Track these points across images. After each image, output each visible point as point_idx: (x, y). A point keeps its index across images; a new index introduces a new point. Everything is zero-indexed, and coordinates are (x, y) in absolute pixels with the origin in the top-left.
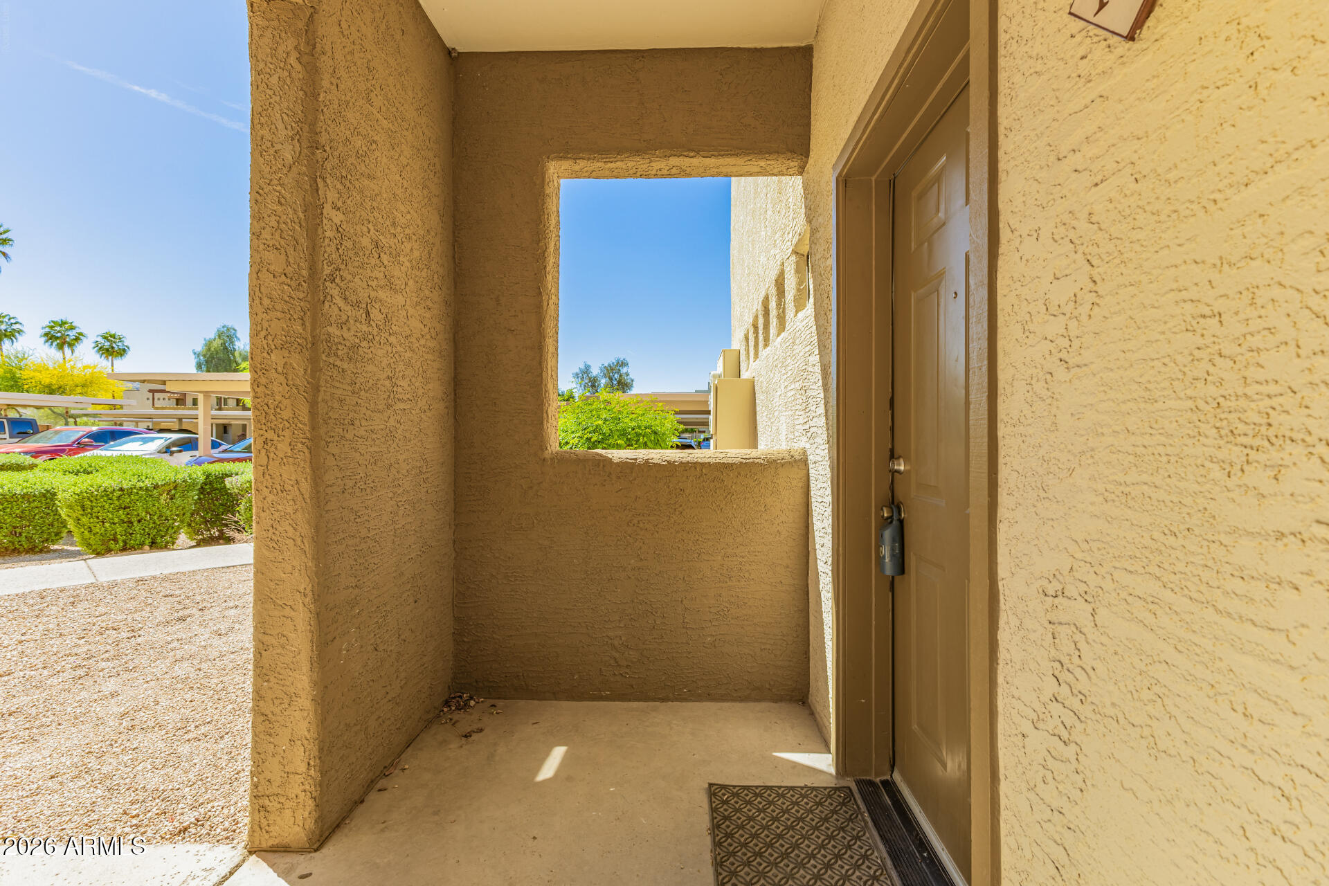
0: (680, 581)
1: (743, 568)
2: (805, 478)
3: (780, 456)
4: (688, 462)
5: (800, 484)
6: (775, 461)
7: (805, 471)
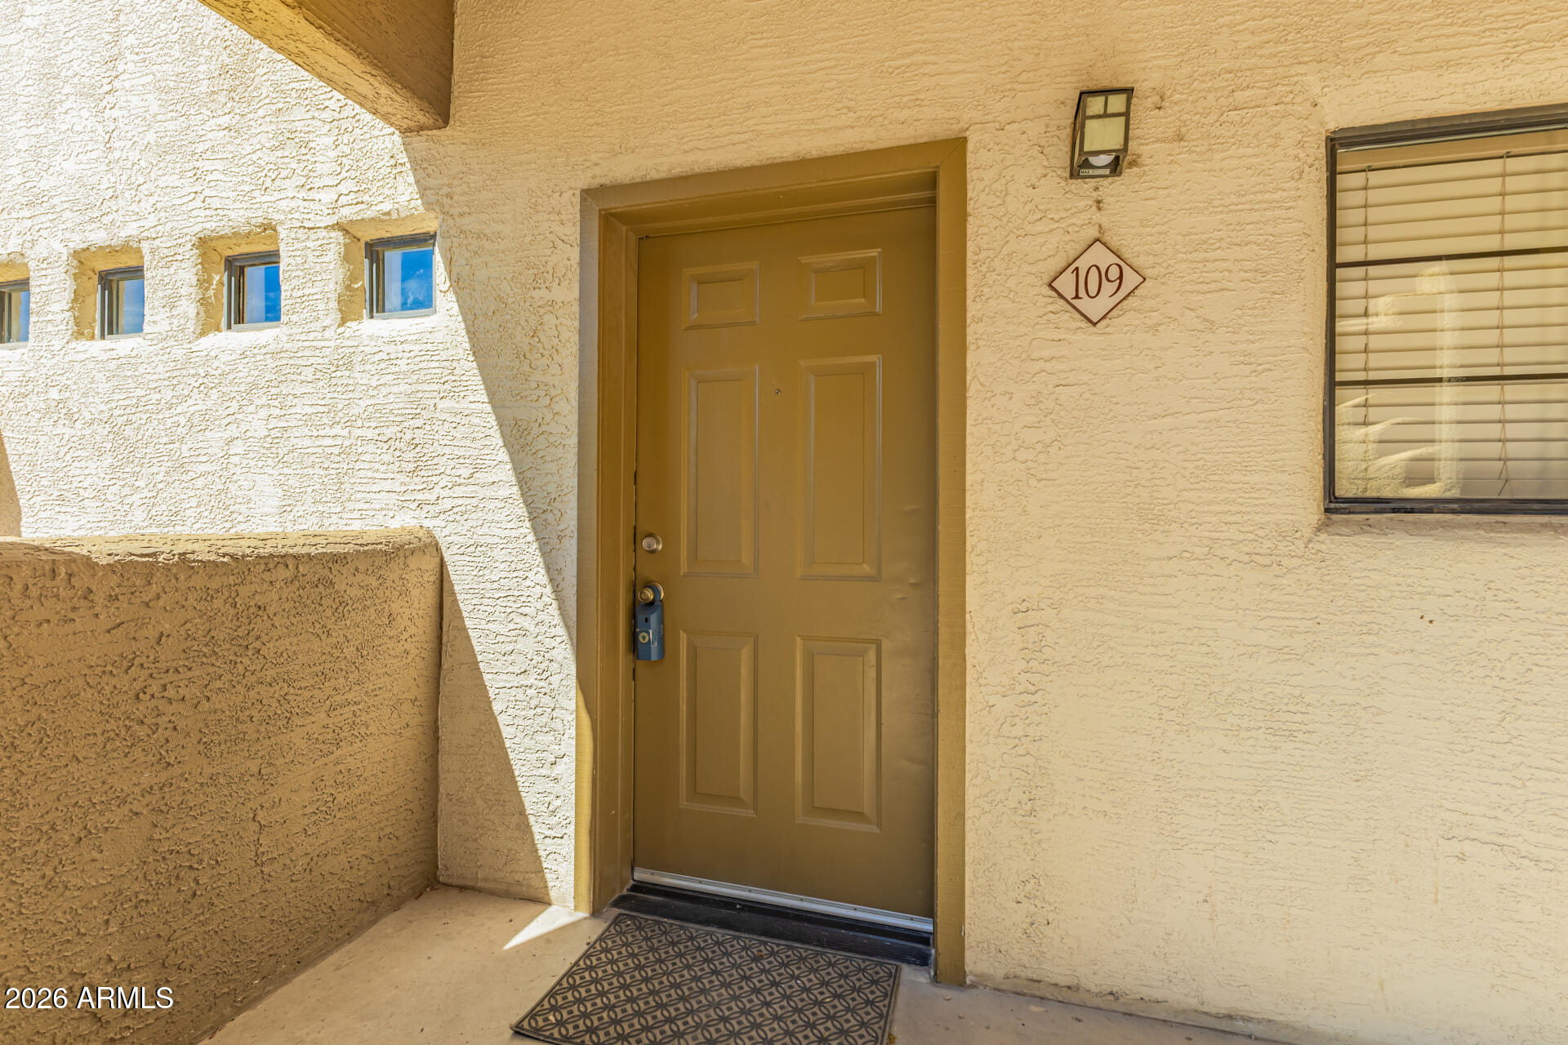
0: (253, 780)
1: (358, 721)
2: (438, 569)
3: (406, 539)
4: (271, 556)
5: (433, 578)
6: (402, 546)
7: (438, 560)
